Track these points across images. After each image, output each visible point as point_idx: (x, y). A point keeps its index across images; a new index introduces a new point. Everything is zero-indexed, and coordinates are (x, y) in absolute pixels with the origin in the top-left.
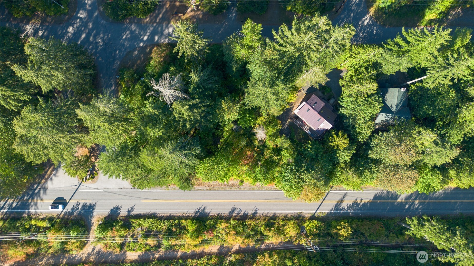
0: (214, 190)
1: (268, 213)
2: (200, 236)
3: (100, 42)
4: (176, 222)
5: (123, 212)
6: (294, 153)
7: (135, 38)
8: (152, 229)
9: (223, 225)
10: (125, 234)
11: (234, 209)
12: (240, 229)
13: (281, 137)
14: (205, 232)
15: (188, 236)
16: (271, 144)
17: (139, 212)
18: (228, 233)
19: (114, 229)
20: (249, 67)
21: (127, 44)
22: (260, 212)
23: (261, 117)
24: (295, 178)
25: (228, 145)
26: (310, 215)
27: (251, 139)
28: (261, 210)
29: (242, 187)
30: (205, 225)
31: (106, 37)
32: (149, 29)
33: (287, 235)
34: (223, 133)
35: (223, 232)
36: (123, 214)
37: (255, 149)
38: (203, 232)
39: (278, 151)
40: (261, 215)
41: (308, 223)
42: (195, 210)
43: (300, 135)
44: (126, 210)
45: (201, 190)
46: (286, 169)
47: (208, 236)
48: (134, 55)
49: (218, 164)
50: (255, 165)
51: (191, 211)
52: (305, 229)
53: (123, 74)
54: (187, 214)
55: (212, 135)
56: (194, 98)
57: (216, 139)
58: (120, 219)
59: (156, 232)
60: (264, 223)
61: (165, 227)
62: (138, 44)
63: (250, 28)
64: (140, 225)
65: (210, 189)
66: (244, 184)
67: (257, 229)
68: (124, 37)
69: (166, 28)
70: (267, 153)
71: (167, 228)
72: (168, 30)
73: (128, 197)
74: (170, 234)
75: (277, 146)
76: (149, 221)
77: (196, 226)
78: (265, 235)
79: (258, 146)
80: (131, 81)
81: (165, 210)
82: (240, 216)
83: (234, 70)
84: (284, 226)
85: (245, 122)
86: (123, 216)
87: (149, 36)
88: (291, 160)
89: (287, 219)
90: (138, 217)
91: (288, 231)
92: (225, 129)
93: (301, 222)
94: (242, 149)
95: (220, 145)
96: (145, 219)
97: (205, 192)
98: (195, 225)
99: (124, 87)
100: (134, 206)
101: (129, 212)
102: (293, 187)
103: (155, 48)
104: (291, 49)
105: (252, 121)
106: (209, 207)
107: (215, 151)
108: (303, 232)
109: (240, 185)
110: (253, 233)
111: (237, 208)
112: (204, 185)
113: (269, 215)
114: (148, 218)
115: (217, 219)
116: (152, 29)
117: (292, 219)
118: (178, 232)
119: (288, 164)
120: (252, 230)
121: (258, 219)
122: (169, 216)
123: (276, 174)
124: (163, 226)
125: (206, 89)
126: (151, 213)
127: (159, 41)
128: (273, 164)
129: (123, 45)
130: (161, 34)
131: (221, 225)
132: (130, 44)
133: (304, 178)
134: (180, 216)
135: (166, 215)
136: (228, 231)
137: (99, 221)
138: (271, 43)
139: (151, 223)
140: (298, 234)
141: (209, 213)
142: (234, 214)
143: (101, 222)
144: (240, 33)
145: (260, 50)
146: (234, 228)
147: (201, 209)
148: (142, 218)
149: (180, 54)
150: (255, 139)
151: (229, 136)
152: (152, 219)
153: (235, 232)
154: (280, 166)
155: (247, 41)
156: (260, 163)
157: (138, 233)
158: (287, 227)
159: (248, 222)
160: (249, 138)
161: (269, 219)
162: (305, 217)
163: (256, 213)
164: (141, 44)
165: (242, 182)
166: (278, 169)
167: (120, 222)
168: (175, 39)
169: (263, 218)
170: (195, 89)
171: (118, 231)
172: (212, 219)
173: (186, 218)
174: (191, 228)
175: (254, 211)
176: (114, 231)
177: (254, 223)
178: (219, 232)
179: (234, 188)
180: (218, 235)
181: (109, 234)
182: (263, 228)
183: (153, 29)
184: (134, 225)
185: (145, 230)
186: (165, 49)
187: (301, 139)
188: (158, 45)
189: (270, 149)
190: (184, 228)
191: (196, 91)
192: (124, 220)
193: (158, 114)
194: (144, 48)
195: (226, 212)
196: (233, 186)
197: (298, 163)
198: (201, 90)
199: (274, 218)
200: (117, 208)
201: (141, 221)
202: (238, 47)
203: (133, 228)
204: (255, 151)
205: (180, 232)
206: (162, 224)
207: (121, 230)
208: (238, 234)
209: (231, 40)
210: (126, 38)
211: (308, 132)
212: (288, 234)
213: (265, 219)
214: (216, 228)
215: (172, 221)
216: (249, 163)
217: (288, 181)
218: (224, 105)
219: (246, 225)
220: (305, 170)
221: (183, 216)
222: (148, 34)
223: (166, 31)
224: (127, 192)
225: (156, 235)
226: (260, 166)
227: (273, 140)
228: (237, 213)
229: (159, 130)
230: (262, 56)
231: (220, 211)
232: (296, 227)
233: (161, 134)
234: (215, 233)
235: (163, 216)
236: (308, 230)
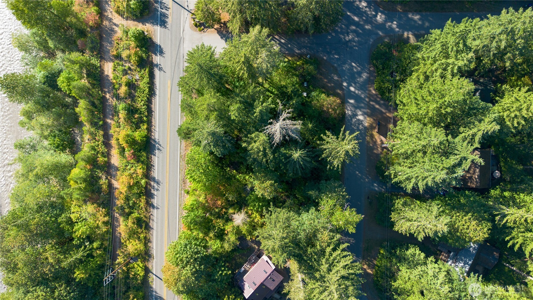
0: (180, 161)
1: (153, 220)
2: (128, 145)
3: (349, 36)
4: (145, 118)
5: (157, 59)
6: (218, 254)
7: (352, 79)
8: (137, 91)
9: (140, 171)
10: (132, 61)
11: (158, 183)
12: (135, 190)
13: (236, 239)
14: (132, 151)
15: (129, 132)
16: (228, 228)
17: (156, 77)
18: (131, 176)
19: (138, 49)
20: (313, 210)
21: (346, 67)
22: (155, 212)
23: (260, 217)
24: (187, 257)
25: (229, 179)
26: (150, 267)
27: (236, 206)
28: (157, 213)
29: (183, 192)
30: (140, 150)
31: (354, 44)
32: (362, 93)
33: (128, 242)
34: (242, 173)
35: (132, 171)
36: (155, 59)
37: (224, 210)
38: (133, 149)
39: (221, 235)
40: (151, 213)
41: (141, 265)
42: (158, 140)
43: (239, 259)
44: (160, 61)
45: (181, 146)
46: (199, 245)
47: (129, 154)
48: (333, 75)
50: (206, 209)
51: (156, 135)
52: (135, 261)
53: (311, 64)
54: (153, 130)
55: (240, 161)
56: (274, 153)
57: (236, 166)
58: (149, 55)
59: (135, 96)
60: (142, 216)
61: (139, 105)
62: (345, 80)
63: (350, 220)
64: (142, 77)
65: (181, 157)
66: (186, 194)
67: (136, 209)
68: (353, 64)
69: (364, 112)
70: (219, 223)
71: (139, 108)
72: (361, 115)
73: (173, 64)
74: (131, 111)
75: (227, 235)
76: (146, 88)
77: (139, 141)
78: (128, 218)
79: (227, 212)
80: (303, 72)
81: (159, 106)
82: (150, 190)
83: (310, 192)
84: (139, 238)
85: (254, 201)
86: (152, 58)
87: (354, 92)
88: (210, 251)
89: (147, 242)
90: (152, 76)
91: (132, 243)
92: (247, 177)
93: (143, 257)
94: (225, 195)
95: (229, 171)
96: (148, 83)
97: (178, 151)
98: (141, 140)
99: (296, 64)
100: (164, 72)
101: (157, 65)
102: (178, 256)
103: (338, 101)
105: (254, 208)
106: (161, 155)
107: (223, 164)
108: (132, 259)
109: (185, 191)
110: (131, 205)
111: (160, 186)
112: (186, 150)
113: (151, 221)
114: (149, 87)
115: (147, 164)
116: (363, 96)
117: (145, 247)
118: (134, 120)
119: (205, 247)
120: (134, 203)
121: (146, 210)
122: (152, 111)
123: (195, 233)
124: (140, 104)
125: (285, 165)
126: (156, 90)
127: (348, 104)
128: (206, 229)
129: (345, 63)
130: (357, 107)
131: (140, 169)
132: (345, 71)
133: (187, 268)
134: (151, 122)
135: (153, 106)
136: (133, 176)
137: (147, 31)
138: (335, 239)
139: (144, 90)
140: (129, 254)
141: (154, 155)
142: (152, 183)
143: (146, 33)
144: (347, 206)
145: (329, 226)
146: (137, 183)
147: (159, 146)
148: (150, 80)
149: (325, 137)
150: (235, 209)
151: (238, 181)
152: (149, 92)
153: (131, 184)
154: (204, 237)
155: (338, 213)
156: (208, 215)
157: (134, 75)
158: (137, 242)
159: (143, 199)
160: (237, 203)
161: (146, 222)
162: (148, 262)
163: (153, 207)
164: (345, 84)
165: (188, 193)
166: (201, 235)
167: (146, 56)
168: (342, 132)
169: (148, 215)
170: (284, 155)
171: (136, 53)
172: (148, 158)
173: (149, 130)
174: (138, 135)
175: (155, 205)
176: (135, 50)
177: (142, 204)
178: (132, 167)
179: (182, 183)
180: (130, 165)
181: (133, 44)
182: (135, 215)
183: (361, 98)
184: (143, 71)
185: (136, 83)
186: (338, 112)
187: (235, 260)
188: (344, 102)
189: (223, 226)
190: (138, 127)
191: (282, 156)
192: (148, 60)
193: (255, 116)
194: (341, 87)
195: (155, 173)
196: (184, 182)
197: (206, 260)
198: (283, 160)
199: (148, 228)
200: (161, 52)
201: (146, 80)
202: (331, 202)
203: (139, 69)
204: (222, 209)
205: (134, 123)
206: (143, 102)
207: (136, 56)
208: (130, 187)
209: (341, 193)
210: (353, 66)
211: (243, 269)
212: (130, 243)
213: (146, 217)
214: (138, 162)
215: (146, 113)
216: (208, 203)
217: (185, 249)
218: (269, 183)
219: (140, 196)
220: (196, 269)
221: (151, 126)
222: (357, 92)
223: (360, 113)
224: (179, 64)
225: (131, 96)
226: (204, 215)
227: (233, 231)
228: (153, 186)
229: (236, 117)
230: (323, 227)
231: (156, 167)
232: (137, 252)
233: (232, 118)
234: (132, 161)
235: (152, 104)
236: (134, 265)
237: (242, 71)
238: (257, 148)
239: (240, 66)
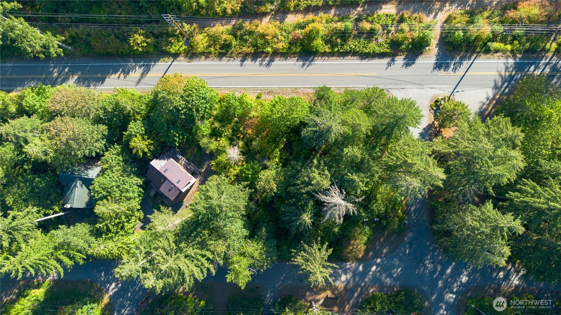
0: (291, 88)
1: (229, 61)
2: (308, 33)
3: (429, 264)
4: (336, 49)
5: (400, 60)
6: (196, 131)
7: (386, 269)
8: (365, 40)
9: (280, 46)
10: (397, 34)
11: (268, 65)
12: (260, 41)
13: (211, 150)
14: (301, 37)
15: (321, 33)
16: (224, 142)
17: (381, 60)
18: (275, 36)
19: (410, 40)
20: (246, 232)
21: (396, 262)
22: (237, 62)
23: (235, 174)
24: (193, 101)
25: (274, 141)
26: (178, 59)
27: (246, 148)
28: (236, 65)
29: (259, 91)
30: (302, 45)
31: (421, 270)
32: (369, 279)
33: (205, 35)
34: (281, 154)
35: (280, 37)
36: (400, 58)
37: (242, 136)
38: (304, 38)
39: (215, 134)
40: (236, 58)
41: (181, 49)
42: (314, 64)
43: (191, 152)
44: (397, 63)
45: (307, 88)
46: (205, 111)
47: (298, 33)
48: (388, 248)
49: (282, 118)
50: (242, 118)
51: (319, 62)
52: (185, 43)
53: (399, 226)
54: (323, 59)
55: (293, 152)
56: (308, 193)
57: (288, 147)
58: (404, 52)
59: (360, 38)
60: (233, 49)
61: (350, 43)
62: (382, 261)
63: (241, 276)
64: (380, 45)
65: (296, 88)
66: (257, 94)
67: (240, 42)
68: (400, 269)
69: (350, 280)
70: (228, 132)
71: (347, 42)
72: (347, 278)
73: (394, 78)
74: (344, 35)
75: (216, 140)
76: (369, 50)
77: (312, 45)
78: (230, 34)
79: (239, 139)
80: (390, 217)
81: (349, 64)
82: (260, 57)
83: (264, 229)
84: (209, 46)
85: (253, 168)
86: (401, 55)
87: (370, 271)
88: (199, 123)
89: (206, 54)
90: (382, 55)
91: (204, 39)
92: (277, 160)
93: (189, 51)
94: (258, 136)
95: (283, 140)
96: (374, 52)
97: (302, 85)
98: (313, 46)
99: (399, 209)
100: (387, 68)
101: (393, 60)
102: (195, 91)
103: (360, 256)
104: (191, 251)
105: (245, 169)
106: (298, 67)
107: (290, 133)
108: (187, 39)
109: (260, 93)
110: (245, 37)
111: (265, 67)
112: (303, 93)
113: (227, 59)
114: (370, 53)
115: (288, 53)
116: (366, 279)
117: (200, 53)
118: (334, 38)
119: (203, 118)
120: (246, 41)
121: (239, 53)
122: (345, 57)
123: (217, 106)
124: (351, 44)
125: (295, 204)
126: (367, 60)
127: (357, 265)
128: (221, 118)
129: (401, 260)
130: (355, 273)
131: (283, 46)
132: (393, 260)
133: (181, 101)
134: (332, 56)
135: (349, 58)
136: (274, 39)
137: (429, 49)
138: (218, 259)
139: (366, 48)
140: (193, 37)
141: (297, 60)
142: (268, 59)
143: (427, 48)
144: (253, 272)
145: (231, 252)
146: (267, 43)
147: (307, 65)
148: (377, 53)
149: (325, 246)
150: (243, 147)
151: (273, 151)
152: (365, 53)
153: (266, 37)
154: (213, 116)
155: (245, 262)
156: (236, 119)
157: (382, 36)
158: (206, 45)
159: (250, 50)
160: (249, 149)
161: (227, 54)
162: (185, 56)
163: (243, 61)
164: (379, 261)
165: (258, 97)
166: (215, 113)
167: (403, 49)
168: (331, 265)
169: (233, 55)
170: (306, 205)
171: (406, 38)
172: (294, 54)
173: (324, 54)
174: (318, 43)
175: (245, 63)
176: (410, 37)
177: (245, 49)
178: (285, 38)
179: (268, 90)
180: (287, 35)
181: (416, 34)
182: (234, 43)
183: (364, 278)
184: (386, 46)
185: (374, 39)
186: (349, 255)
187: (190, 148)
188: (359, 261)
189: (225, 136)
190: (327, 42)
191: (304, 202)
192: (399, 51)
193: (349, 174)
194: (376, 256)
195: (278, 62)
196: (270, 93)
197: (191, 119)
198: (300, 203)
199: (221, 56)
200: (407, 65)
201: (378, 50)
202: (256, 254)
203: (388, 41)
204: (243, 134)
205: (331, 38)
206: (354, 47)
207: (402, 38)
208: (263, 36)
209: (266, 264)
210: (398, 269)
211: (180, 157)
212: (204, 37)
213: (231, 53)
214: (290, 43)
215: (342, 51)
216: (249, 119)
217: (201, 98)
218: (275, 187)
219: (254, 47)
220: (181, 110)
221: (328, 56)
222: (371, 273)
223: (349, 276)
224: (395, 84)
225: (360, 33)
226: (236, 116)
227: (220, 146)
228: (264, 60)
229: (347, 154)
230: (229, 245)
231: (284, 62)
232: (194, 45)
233: (345, 149)
234: (290, 37)
235: (352, 56)
236: (181, 42)
237: (395, 159)
238: (314, 177)
239: (401, 157)
